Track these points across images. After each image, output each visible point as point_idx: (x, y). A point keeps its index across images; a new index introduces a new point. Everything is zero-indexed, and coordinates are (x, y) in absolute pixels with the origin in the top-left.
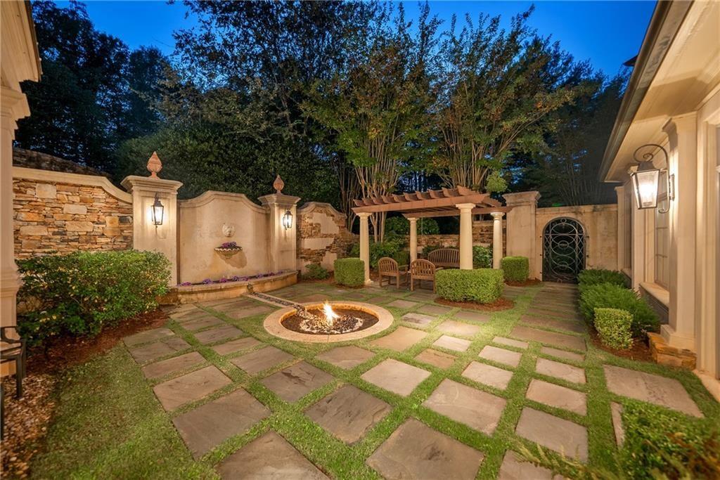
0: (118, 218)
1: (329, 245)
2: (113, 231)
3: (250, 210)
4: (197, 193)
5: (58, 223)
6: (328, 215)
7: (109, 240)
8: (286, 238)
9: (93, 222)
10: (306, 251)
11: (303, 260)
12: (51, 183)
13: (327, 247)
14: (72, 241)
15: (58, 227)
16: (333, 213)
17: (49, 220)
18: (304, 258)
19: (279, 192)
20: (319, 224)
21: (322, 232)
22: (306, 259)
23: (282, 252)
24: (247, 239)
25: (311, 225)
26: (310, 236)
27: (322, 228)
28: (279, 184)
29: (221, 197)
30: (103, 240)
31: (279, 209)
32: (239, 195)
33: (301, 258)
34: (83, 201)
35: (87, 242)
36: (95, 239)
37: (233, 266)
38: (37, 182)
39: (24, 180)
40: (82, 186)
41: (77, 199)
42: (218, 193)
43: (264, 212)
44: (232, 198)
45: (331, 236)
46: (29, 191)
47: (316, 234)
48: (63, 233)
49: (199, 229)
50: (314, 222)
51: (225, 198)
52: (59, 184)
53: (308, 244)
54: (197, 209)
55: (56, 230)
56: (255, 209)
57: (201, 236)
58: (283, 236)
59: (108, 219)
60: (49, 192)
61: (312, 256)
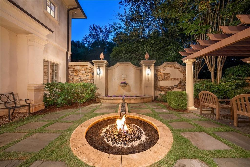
0: (91, 74)
1: (176, 84)
2: (90, 78)
3: (133, 68)
4: (114, 64)
5: (80, 76)
6: (175, 68)
7: (90, 80)
8: (148, 80)
9: (86, 75)
10: (160, 87)
11: (159, 91)
12: (79, 65)
13: (175, 86)
14: (82, 80)
15: (80, 77)
16: (179, 67)
17: (78, 75)
18: (160, 90)
19: (147, 59)
20: (170, 73)
21: (171, 77)
22: (161, 91)
23: (147, 87)
24: (131, 80)
25: (164, 74)
26: (164, 79)
27: (171, 75)
28: (147, 56)
29: (121, 64)
30: (88, 80)
31: (145, 67)
32: (128, 63)
33: (158, 90)
34: (85, 69)
35: (85, 81)
36: (87, 80)
37: (126, 91)
38: (77, 65)
39: (75, 65)
40: (85, 65)
41: (83, 69)
42: (120, 63)
43: (139, 69)
44: (125, 64)
45: (177, 79)
46: (75, 68)
47: (167, 79)
48: (80, 79)
49: (114, 77)
50: (166, 73)
51: (123, 64)
52: (80, 65)
53: (162, 83)
54: (113, 70)
55: (79, 78)
56: (135, 68)
57: (114, 79)
58: (147, 79)
59: (89, 74)
60: (78, 68)
61: (164, 90)
